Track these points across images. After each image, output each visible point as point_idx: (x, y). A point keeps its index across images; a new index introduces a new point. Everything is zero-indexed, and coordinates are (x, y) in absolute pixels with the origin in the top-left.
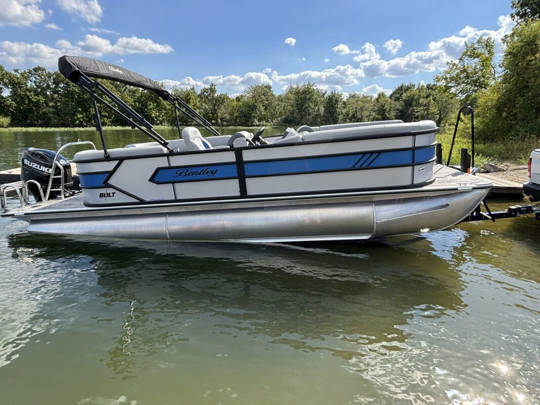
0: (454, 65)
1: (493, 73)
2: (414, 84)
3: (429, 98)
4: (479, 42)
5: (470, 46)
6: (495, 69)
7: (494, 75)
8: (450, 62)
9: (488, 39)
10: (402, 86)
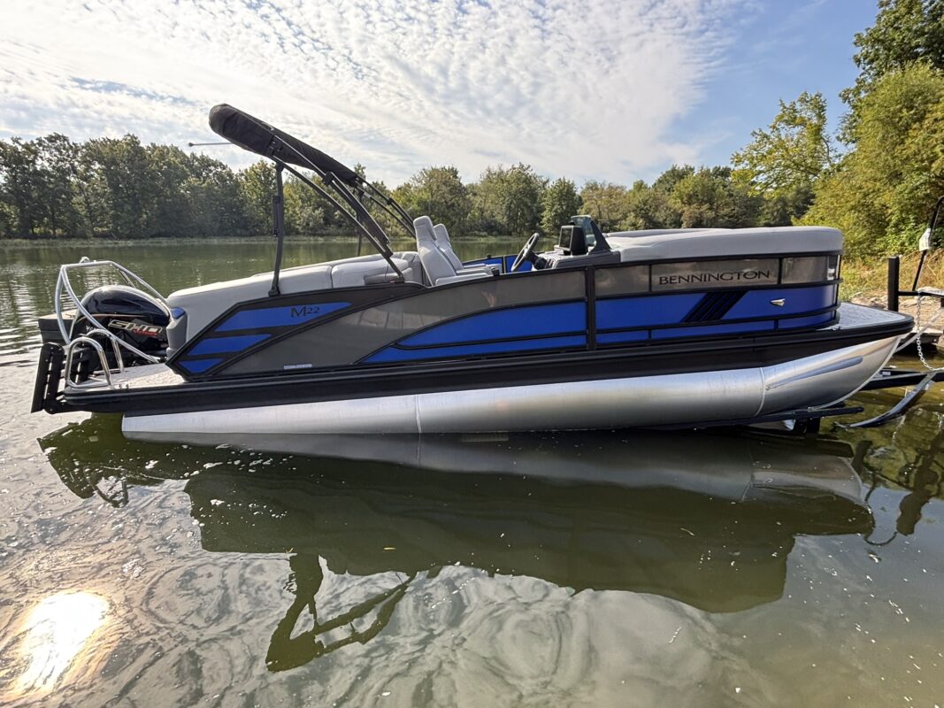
0: (764, 136)
1: (826, 150)
2: (693, 166)
4: (803, 100)
5: (788, 105)
7: (828, 154)
9: (817, 95)
10: (674, 170)
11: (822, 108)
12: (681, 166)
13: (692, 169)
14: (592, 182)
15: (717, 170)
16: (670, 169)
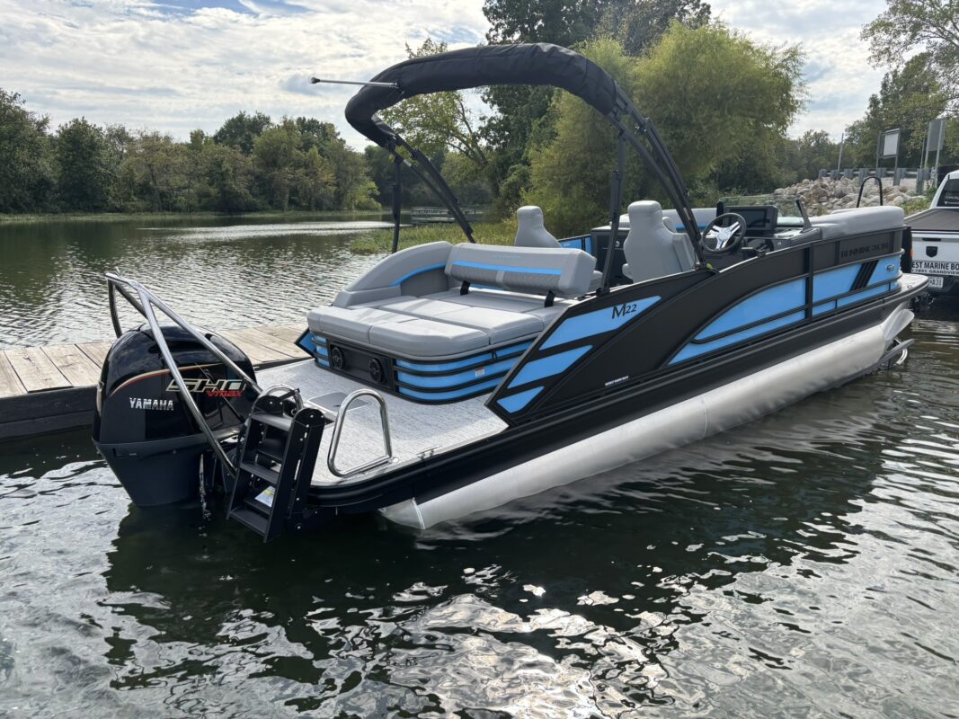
1: (460, 109)
2: (266, 115)
3: (311, 150)
4: (426, 46)
5: (415, 52)
6: (464, 104)
7: (463, 114)
9: (442, 45)
10: (241, 118)
12: (251, 114)
13: (267, 120)
14: (117, 127)
15: (301, 121)
16: (236, 115)
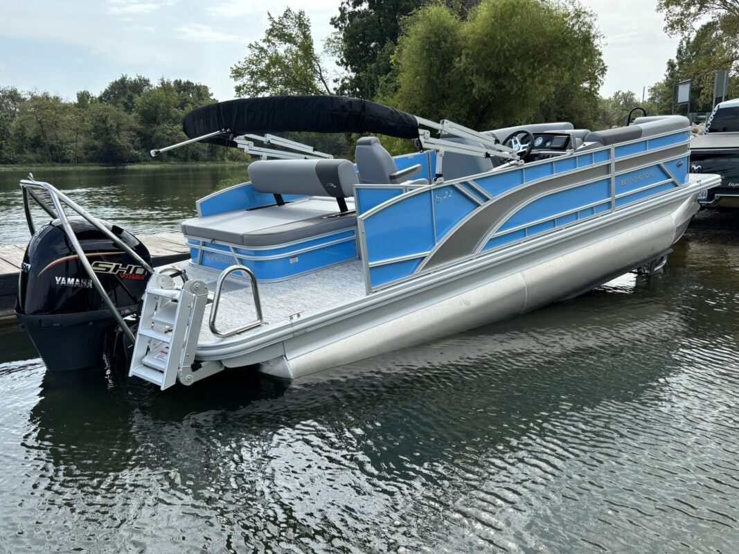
0: (262, 49)
1: (318, 69)
2: (146, 78)
4: (286, 15)
5: (277, 20)
6: (320, 64)
7: (320, 74)
8: (254, 44)
9: (300, 13)
10: (123, 81)
11: (307, 27)
12: (132, 77)
13: (146, 82)
14: (9, 89)
16: (118, 79)
